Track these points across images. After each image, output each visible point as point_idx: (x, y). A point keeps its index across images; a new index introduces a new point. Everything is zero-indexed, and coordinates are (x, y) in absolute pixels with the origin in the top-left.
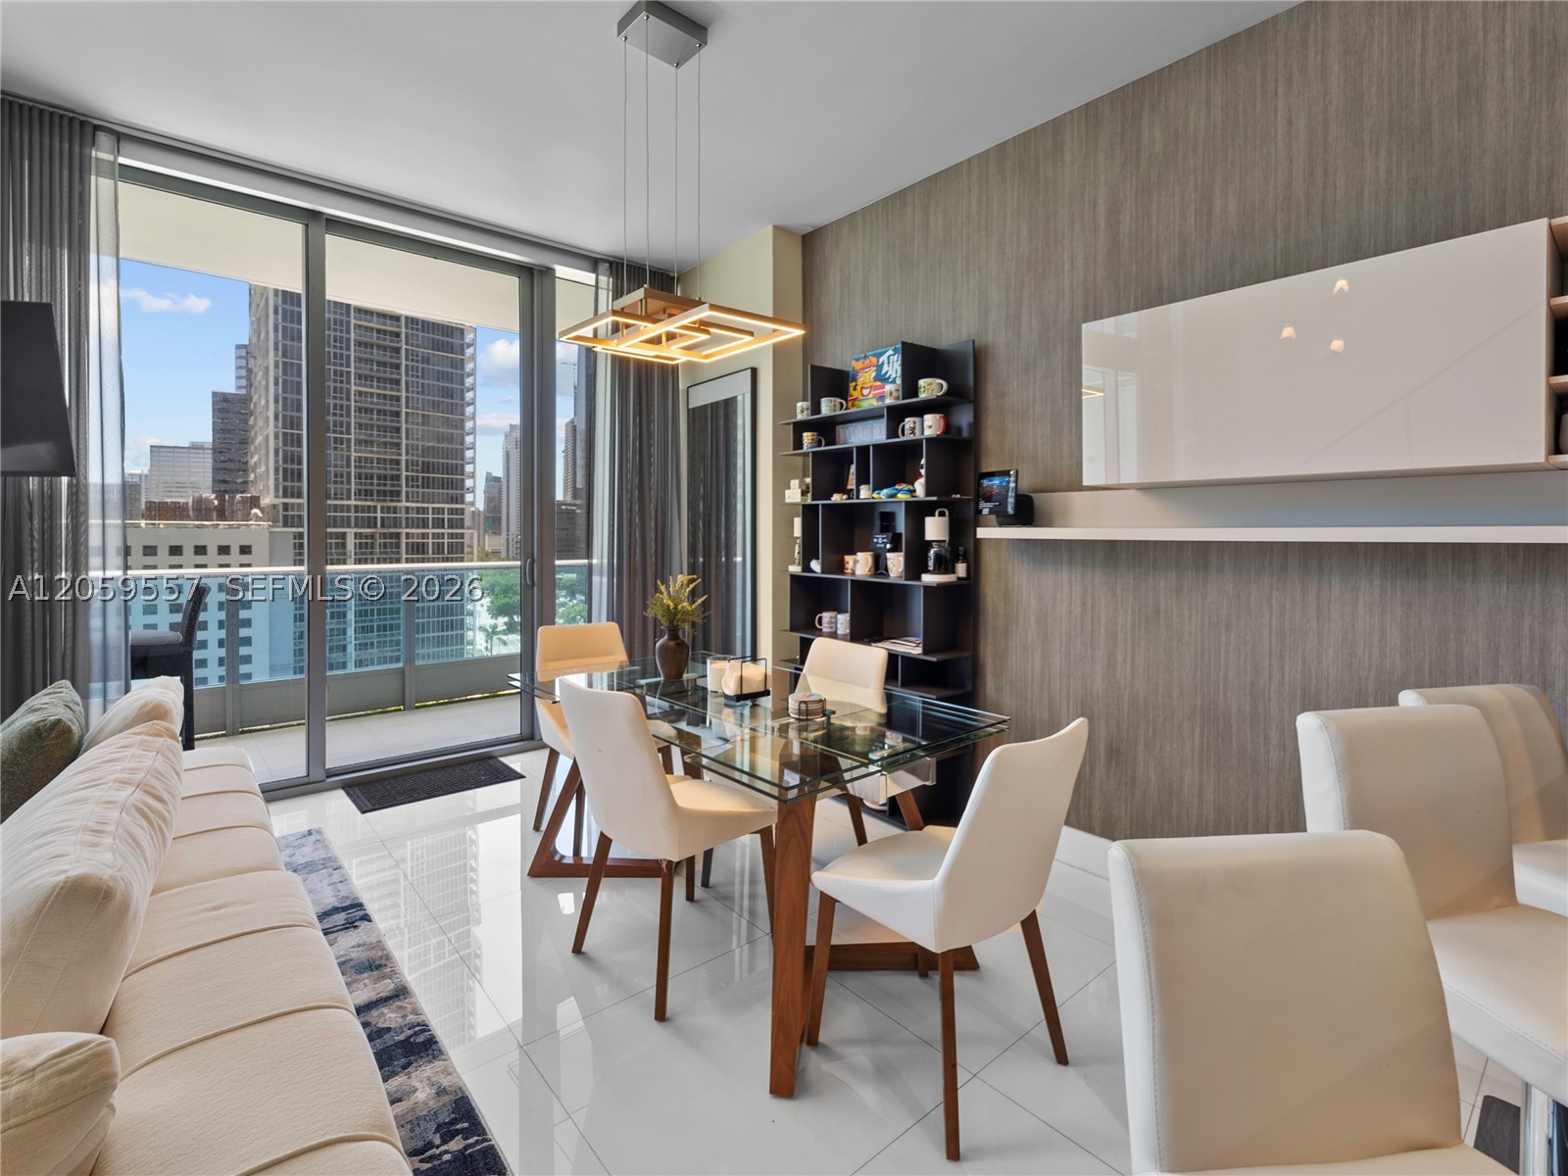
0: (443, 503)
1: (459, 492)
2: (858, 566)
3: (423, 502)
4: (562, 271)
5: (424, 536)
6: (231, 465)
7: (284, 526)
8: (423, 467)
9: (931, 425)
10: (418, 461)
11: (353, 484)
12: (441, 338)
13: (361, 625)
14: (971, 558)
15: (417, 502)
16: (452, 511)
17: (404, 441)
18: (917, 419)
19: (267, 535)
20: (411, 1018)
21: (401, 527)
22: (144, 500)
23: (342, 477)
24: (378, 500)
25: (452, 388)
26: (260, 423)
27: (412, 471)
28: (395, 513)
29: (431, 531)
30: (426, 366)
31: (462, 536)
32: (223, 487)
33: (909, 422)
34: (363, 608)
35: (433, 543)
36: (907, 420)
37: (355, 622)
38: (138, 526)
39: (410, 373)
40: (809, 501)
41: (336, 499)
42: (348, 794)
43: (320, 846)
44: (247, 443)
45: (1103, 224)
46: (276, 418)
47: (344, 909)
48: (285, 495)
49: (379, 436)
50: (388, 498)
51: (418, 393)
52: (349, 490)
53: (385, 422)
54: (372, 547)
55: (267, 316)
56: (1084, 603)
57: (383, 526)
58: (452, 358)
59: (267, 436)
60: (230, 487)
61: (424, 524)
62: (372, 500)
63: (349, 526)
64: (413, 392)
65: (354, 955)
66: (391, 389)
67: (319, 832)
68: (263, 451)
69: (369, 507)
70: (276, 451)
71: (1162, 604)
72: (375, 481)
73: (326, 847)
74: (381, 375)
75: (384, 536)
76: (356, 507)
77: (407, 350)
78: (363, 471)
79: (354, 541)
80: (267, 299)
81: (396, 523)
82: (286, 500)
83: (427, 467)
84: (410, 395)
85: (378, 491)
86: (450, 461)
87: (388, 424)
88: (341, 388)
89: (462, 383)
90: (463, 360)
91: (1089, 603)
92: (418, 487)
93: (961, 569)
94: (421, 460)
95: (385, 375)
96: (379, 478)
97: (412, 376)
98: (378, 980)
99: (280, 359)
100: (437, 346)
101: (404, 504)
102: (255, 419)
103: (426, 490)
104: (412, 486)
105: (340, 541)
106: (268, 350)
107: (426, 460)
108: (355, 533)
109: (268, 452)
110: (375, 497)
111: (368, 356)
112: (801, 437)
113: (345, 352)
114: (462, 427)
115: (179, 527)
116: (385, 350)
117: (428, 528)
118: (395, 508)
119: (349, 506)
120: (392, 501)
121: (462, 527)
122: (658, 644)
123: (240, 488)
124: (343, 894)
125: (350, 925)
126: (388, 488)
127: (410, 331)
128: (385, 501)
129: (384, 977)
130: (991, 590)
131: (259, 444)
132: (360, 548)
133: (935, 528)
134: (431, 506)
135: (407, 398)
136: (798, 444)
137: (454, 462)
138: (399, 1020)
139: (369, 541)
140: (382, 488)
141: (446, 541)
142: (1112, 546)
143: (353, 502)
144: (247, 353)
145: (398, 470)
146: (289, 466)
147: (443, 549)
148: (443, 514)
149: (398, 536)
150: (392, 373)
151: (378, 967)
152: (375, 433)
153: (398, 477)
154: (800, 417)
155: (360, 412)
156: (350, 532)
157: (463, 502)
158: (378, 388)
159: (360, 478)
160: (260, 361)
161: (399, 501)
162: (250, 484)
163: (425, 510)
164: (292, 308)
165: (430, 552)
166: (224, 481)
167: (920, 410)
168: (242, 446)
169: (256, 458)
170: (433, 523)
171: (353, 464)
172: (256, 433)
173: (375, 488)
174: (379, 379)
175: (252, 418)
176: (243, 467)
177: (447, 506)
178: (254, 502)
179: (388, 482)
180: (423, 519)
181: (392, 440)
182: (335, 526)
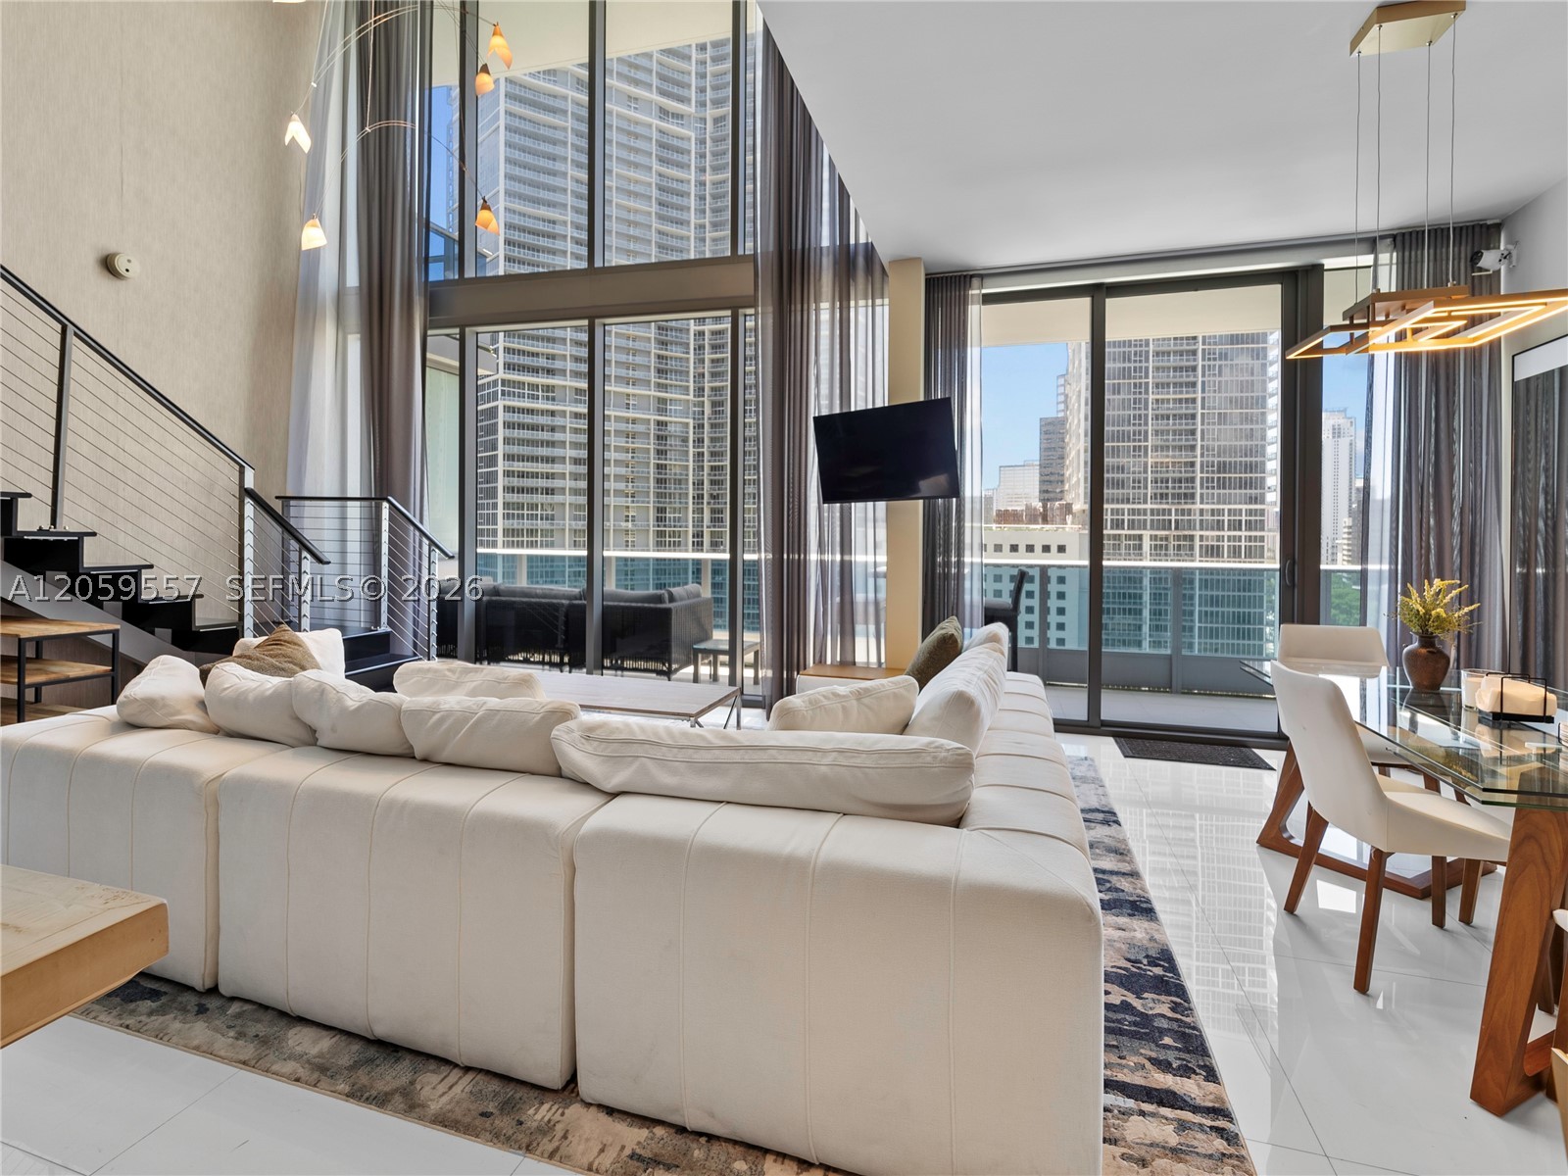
0: (1240, 503)
1: (1259, 491)
3: (1219, 503)
4: (1331, 262)
5: (1219, 538)
6: (1052, 478)
8: (1219, 467)
10: (1213, 462)
11: (1149, 488)
13: (1155, 623)
15: (1213, 503)
16: (1250, 512)
17: (1199, 443)
19: (1078, 536)
20: (1139, 891)
21: (1195, 529)
22: (995, 509)
23: (1139, 482)
24: (1173, 503)
25: (1253, 381)
26: (1074, 440)
27: (1208, 472)
28: (1189, 515)
29: (1226, 533)
30: (1223, 362)
31: (1262, 539)
32: (1046, 496)
34: (1158, 607)
35: (1229, 546)
37: (1150, 620)
38: (991, 529)
39: (1207, 373)
41: (1134, 503)
42: (1116, 741)
43: (1091, 768)
44: (1063, 458)
46: (1086, 434)
47: (1103, 812)
49: (1174, 440)
50: (1183, 501)
51: (1214, 392)
52: (1146, 495)
53: (1183, 427)
54: (1166, 549)
57: (1177, 528)
58: (1253, 348)
59: (1079, 451)
60: (1052, 495)
61: (1219, 526)
62: (1167, 503)
63: (1145, 529)
64: (1209, 391)
65: (1106, 841)
66: (1187, 392)
67: (1092, 760)
68: (1075, 465)
69: (1164, 510)
70: (1089, 464)
72: (1170, 485)
73: (1096, 771)
74: (1178, 380)
75: (1178, 538)
76: (1152, 510)
77: (1203, 350)
78: (1159, 475)
79: (1149, 542)
81: (1190, 525)
83: (1223, 467)
84: (1206, 395)
85: (1173, 495)
86: (1249, 459)
87: (1184, 427)
88: (1140, 399)
89: (1265, 374)
90: (1266, 348)
92: (1213, 488)
94: (1216, 460)
95: (1181, 380)
96: (1174, 481)
97: (1209, 375)
98: (1119, 861)
101: (1199, 506)
102: (1070, 437)
103: (1222, 491)
104: (1208, 488)
105: (1137, 542)
106: (1080, 375)
107: (1222, 459)
108: (1151, 536)
109: (1079, 464)
110: (1170, 500)
111: (1166, 364)
113: (1143, 364)
114: (1264, 421)
115: (1016, 529)
116: (1181, 355)
117: (1223, 530)
118: (1190, 510)
119: (1145, 510)
120: (1186, 503)
121: (1262, 529)
122: (1405, 650)
123: (1059, 496)
124: (1103, 803)
125: (1106, 822)
126: (1183, 491)
128: (1179, 503)
129: (1124, 861)
131: (1073, 458)
132: (1155, 549)
134: (1226, 507)
135: (1203, 398)
137: (1254, 459)
138: (1131, 889)
139: (1164, 543)
140: (1177, 491)
141: (1243, 544)
143: (1149, 506)
144: (1065, 381)
145: (1193, 472)
147: (1240, 553)
148: (1241, 515)
149: (1192, 538)
150: (1188, 376)
151: (1121, 854)
152: (1171, 437)
153: (1192, 480)
155: (1157, 419)
156: (1146, 534)
157: (1263, 502)
158: (1175, 393)
159: (1156, 482)
160: (1074, 386)
161: (1193, 503)
162: (1066, 493)
163: (1220, 512)
165: (1226, 555)
166: (1047, 492)
168: (1061, 461)
169: (1070, 470)
170: (1229, 525)
171: (1150, 469)
172: (1070, 449)
173: (1170, 491)
174: (1175, 385)
175: (1068, 436)
176: (1060, 478)
177: (1244, 507)
178: (1068, 508)
179: (1183, 485)
180: (1218, 521)
181: (1188, 443)
182: (1133, 529)
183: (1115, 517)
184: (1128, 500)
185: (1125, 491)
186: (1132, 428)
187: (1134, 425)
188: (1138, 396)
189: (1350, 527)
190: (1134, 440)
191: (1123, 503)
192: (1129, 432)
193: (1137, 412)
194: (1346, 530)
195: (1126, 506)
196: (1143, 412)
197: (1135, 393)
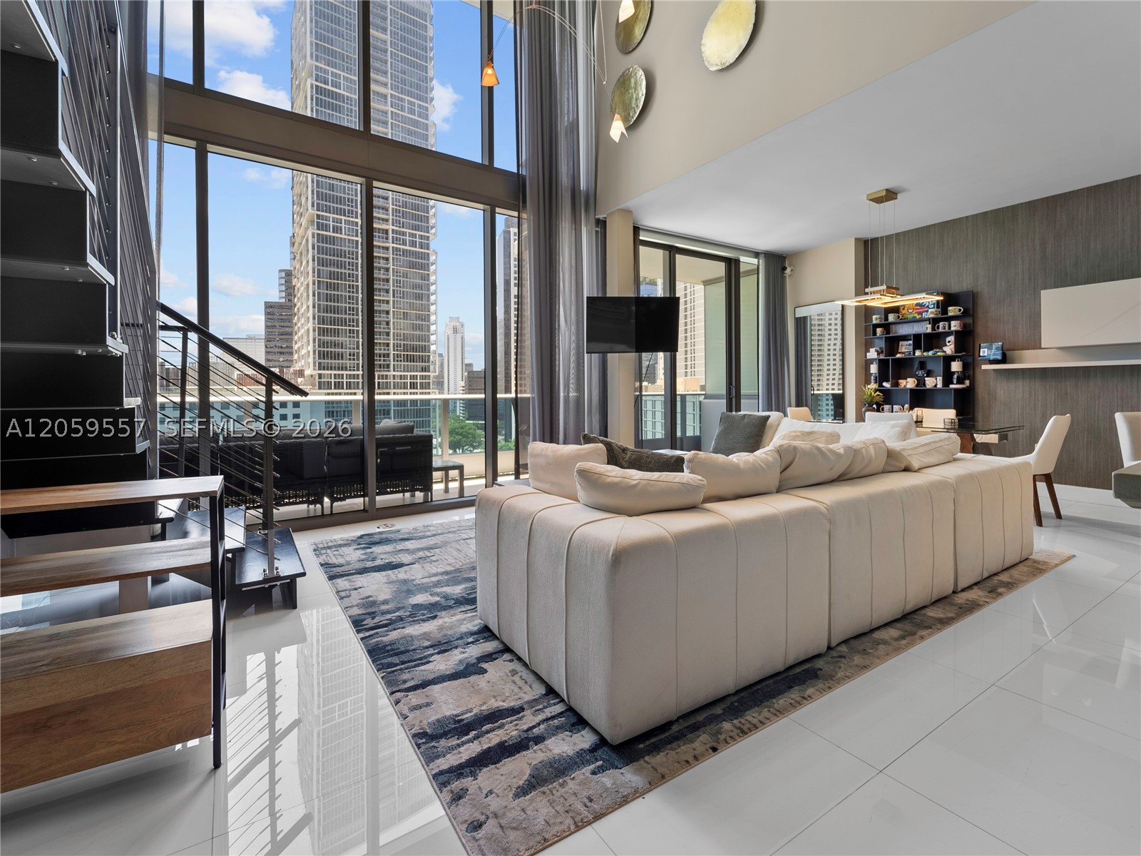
0: (417, 371)
1: (426, 364)
2: (908, 384)
3: (404, 371)
4: (742, 259)
5: (405, 394)
7: (319, 389)
8: (404, 348)
9: (955, 325)
10: (400, 344)
11: (361, 359)
12: (414, 260)
14: (972, 378)
15: (401, 371)
16: (422, 377)
17: (392, 331)
18: (947, 323)
21: (390, 388)
23: (354, 355)
25: (422, 294)
26: (302, 322)
27: (397, 350)
28: (386, 379)
29: (409, 391)
30: (405, 279)
31: (429, 394)
33: (941, 324)
36: (941, 323)
39: (394, 284)
40: (882, 357)
41: (350, 370)
44: (291, 335)
45: (1038, 248)
46: (314, 318)
48: (319, 369)
51: (401, 298)
52: (358, 364)
53: (380, 318)
55: (308, 250)
56: (1030, 393)
57: (379, 388)
58: (422, 273)
59: (307, 330)
61: (405, 386)
63: (359, 388)
64: (397, 297)
66: (384, 296)
68: (304, 340)
70: (314, 340)
71: (1069, 391)
77: (393, 269)
80: (307, 240)
81: (387, 386)
82: (320, 372)
83: (406, 348)
84: (396, 299)
86: (421, 343)
87: (382, 319)
89: (429, 290)
90: (428, 274)
91: (1033, 393)
92: (401, 361)
93: (967, 382)
94: (402, 343)
95: (379, 287)
97: (397, 286)
99: (316, 279)
100: (413, 265)
102: (299, 318)
103: (406, 363)
104: (397, 361)
106: (308, 273)
107: (406, 343)
109: (308, 340)
112: (876, 330)
113: (355, 273)
114: (429, 321)
118: (387, 376)
119: (358, 375)
120: (384, 371)
123: (287, 364)
126: (382, 362)
127: (395, 256)
128: (381, 371)
130: (981, 391)
131: (302, 335)
133: (956, 366)
134: (409, 374)
135: (394, 301)
136: (875, 333)
137: (424, 343)
140: (379, 362)
142: (1044, 370)
143: (361, 372)
144: (288, 275)
145: (388, 350)
146: (322, 349)
148: (417, 379)
150: (383, 285)
153: (388, 355)
154: (874, 322)
157: (428, 371)
160: (302, 280)
161: (389, 371)
162: (294, 362)
163: (405, 377)
164: (323, 245)
166: (272, 360)
167: (949, 319)
168: (288, 337)
169: (299, 344)
170: (410, 386)
171: (360, 347)
172: (299, 328)
175: (296, 318)
176: (288, 351)
177: (419, 374)
178: (298, 373)
179: (382, 358)
180: (404, 382)
181: (384, 330)
182: (350, 388)
183: (337, 380)
184: (346, 368)
185: (344, 361)
186: (348, 317)
187: (349, 314)
188: (351, 294)
189: (463, 387)
190: (350, 326)
191: (342, 370)
192: (346, 319)
193: (351, 306)
194: (462, 388)
195: (345, 373)
196: (355, 306)
197: (349, 292)
